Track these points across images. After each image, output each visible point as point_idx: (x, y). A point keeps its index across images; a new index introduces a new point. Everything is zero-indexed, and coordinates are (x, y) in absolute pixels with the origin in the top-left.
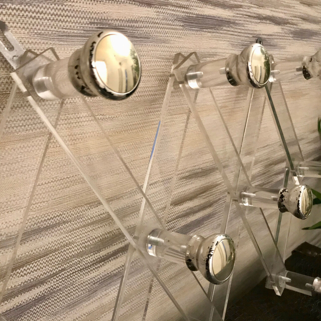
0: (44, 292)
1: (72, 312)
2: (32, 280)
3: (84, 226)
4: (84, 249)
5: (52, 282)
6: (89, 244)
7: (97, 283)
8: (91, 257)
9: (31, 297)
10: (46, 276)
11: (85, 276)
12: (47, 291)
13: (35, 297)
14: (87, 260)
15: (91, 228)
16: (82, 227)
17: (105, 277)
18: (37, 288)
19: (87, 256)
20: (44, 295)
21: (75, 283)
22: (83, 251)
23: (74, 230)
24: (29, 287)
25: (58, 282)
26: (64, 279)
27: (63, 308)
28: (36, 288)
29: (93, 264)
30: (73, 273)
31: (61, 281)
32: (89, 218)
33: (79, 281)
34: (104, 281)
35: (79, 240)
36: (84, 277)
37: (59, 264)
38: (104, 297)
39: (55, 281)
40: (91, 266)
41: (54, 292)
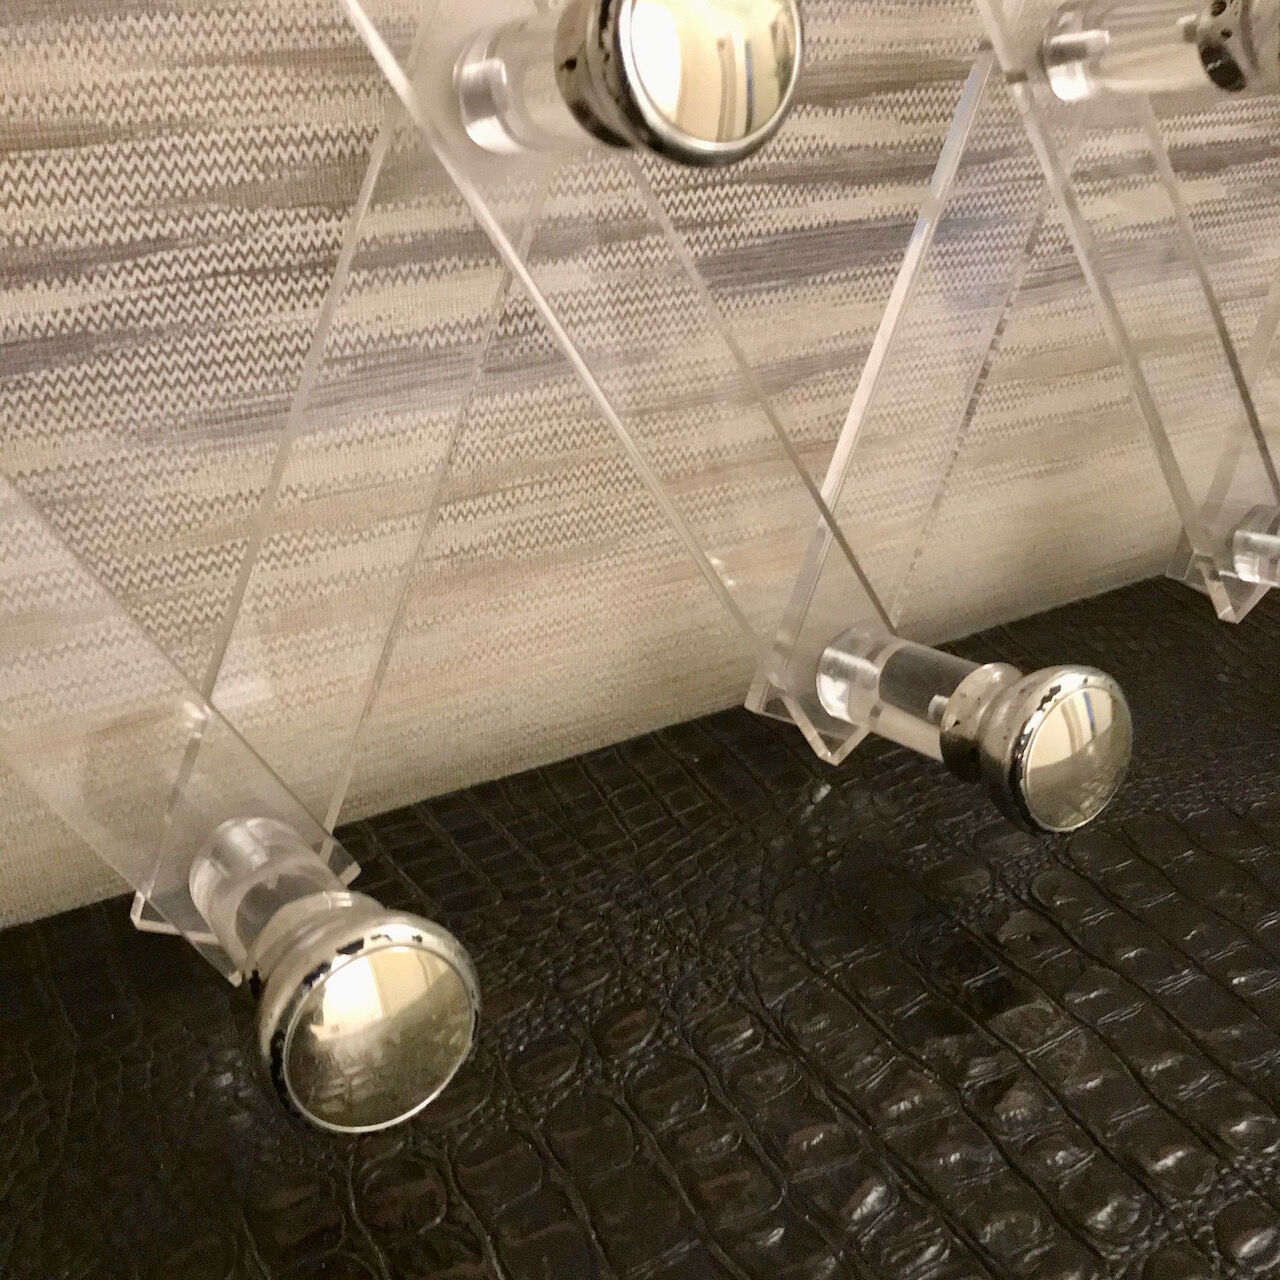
0: (83, 319)
1: (229, 455)
2: (19, 242)
3: (250, 59)
4: (261, 177)
5: (118, 283)
6: (285, 157)
7: (343, 360)
8: (298, 227)
9: (27, 317)
10: (84, 243)
11: (275, 309)
12: (96, 318)
13: (43, 325)
14: (279, 232)
15: (285, 81)
16: (239, 60)
17: (382, 347)
18: (49, 284)
19: (279, 216)
20: (86, 333)
21: (228, 326)
22: (255, 179)
23: (198, 61)
24: (11, 272)
25: (146, 293)
26: (172, 289)
27: (182, 421)
28: (42, 284)
29: (313, 265)
30: (215, 274)
31: (159, 291)
32: (275, 24)
33: (246, 320)
34: (379, 366)
35: (230, 122)
36: (269, 310)
37: (140, 206)
38: (382, 443)
39: (132, 281)
40: (301, 268)
41: (132, 332)
